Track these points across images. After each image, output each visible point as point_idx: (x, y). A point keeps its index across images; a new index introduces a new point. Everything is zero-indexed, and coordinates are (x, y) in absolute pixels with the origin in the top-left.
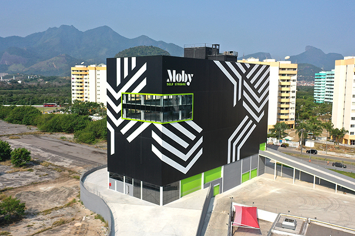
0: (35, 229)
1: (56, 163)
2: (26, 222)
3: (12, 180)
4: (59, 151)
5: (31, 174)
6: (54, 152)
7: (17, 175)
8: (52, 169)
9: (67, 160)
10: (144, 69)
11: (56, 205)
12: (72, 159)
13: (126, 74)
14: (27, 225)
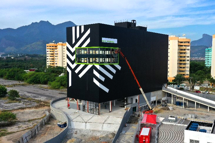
0: (23, 128)
1: (36, 99)
2: (17, 125)
3: (8, 107)
4: (38, 93)
5: (20, 104)
6: (35, 93)
7: (12, 104)
8: (33, 102)
9: (43, 97)
10: (88, 32)
11: (36, 117)
12: (46, 96)
13: (78, 36)
14: (18, 126)
